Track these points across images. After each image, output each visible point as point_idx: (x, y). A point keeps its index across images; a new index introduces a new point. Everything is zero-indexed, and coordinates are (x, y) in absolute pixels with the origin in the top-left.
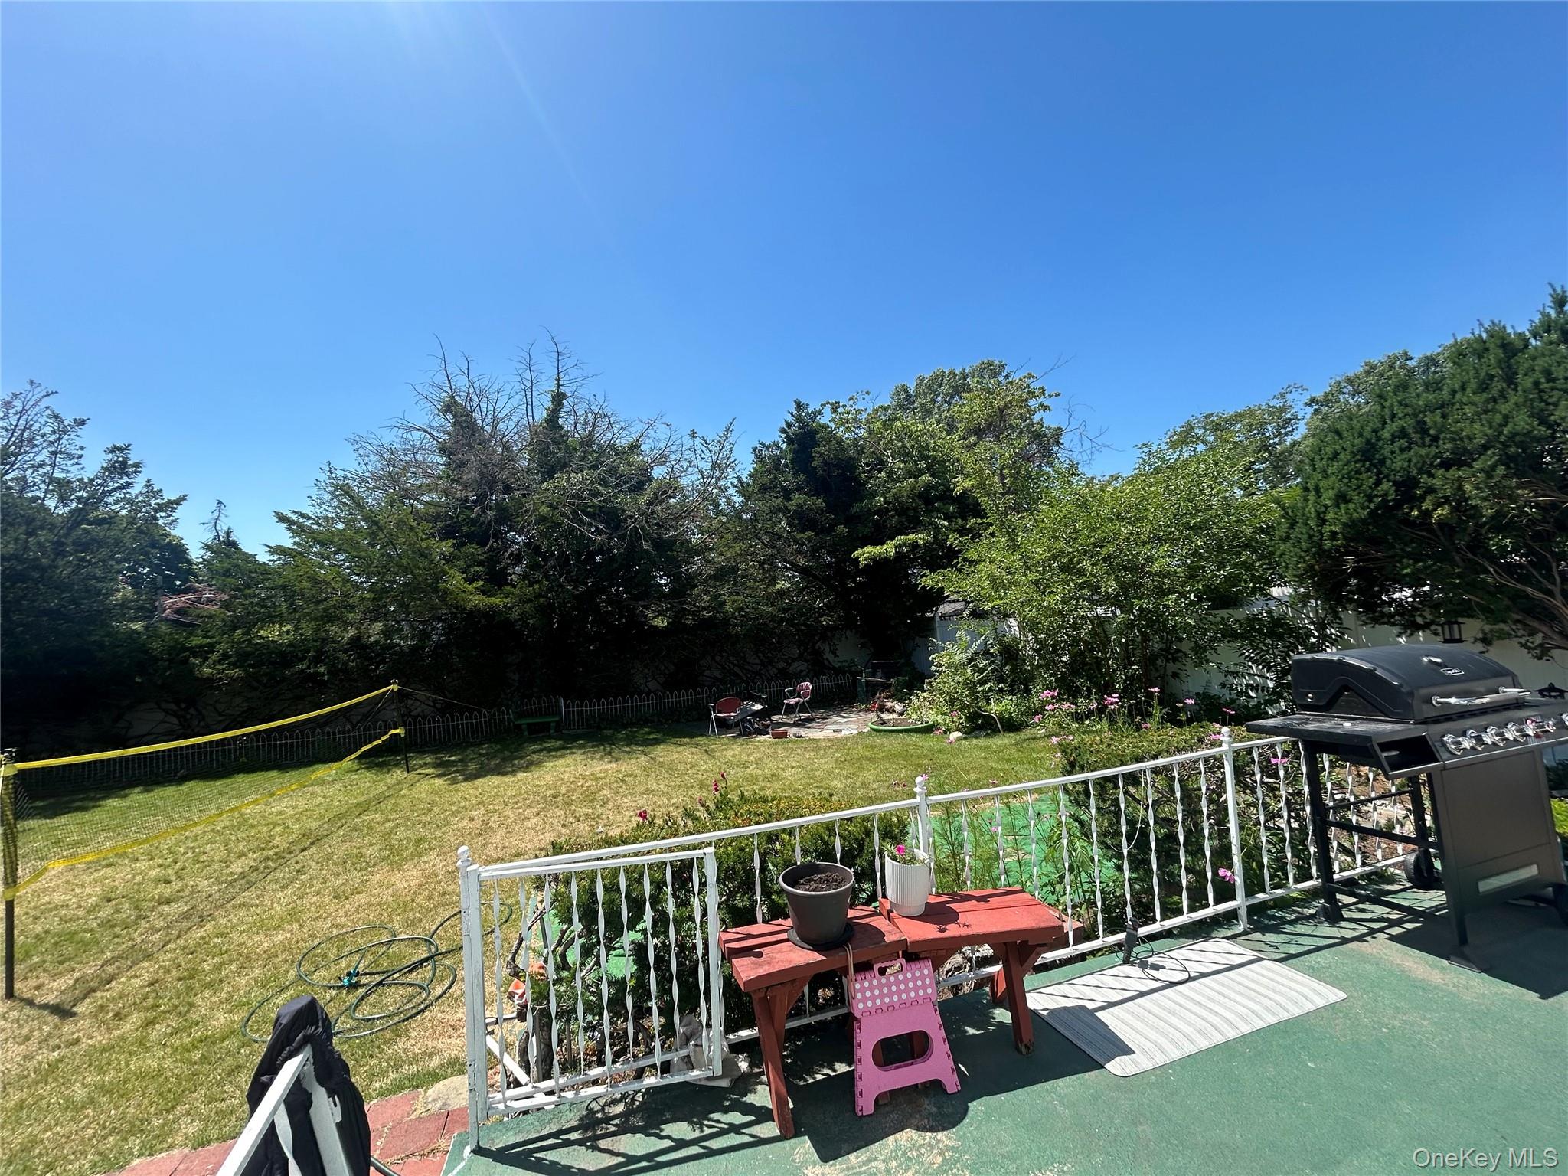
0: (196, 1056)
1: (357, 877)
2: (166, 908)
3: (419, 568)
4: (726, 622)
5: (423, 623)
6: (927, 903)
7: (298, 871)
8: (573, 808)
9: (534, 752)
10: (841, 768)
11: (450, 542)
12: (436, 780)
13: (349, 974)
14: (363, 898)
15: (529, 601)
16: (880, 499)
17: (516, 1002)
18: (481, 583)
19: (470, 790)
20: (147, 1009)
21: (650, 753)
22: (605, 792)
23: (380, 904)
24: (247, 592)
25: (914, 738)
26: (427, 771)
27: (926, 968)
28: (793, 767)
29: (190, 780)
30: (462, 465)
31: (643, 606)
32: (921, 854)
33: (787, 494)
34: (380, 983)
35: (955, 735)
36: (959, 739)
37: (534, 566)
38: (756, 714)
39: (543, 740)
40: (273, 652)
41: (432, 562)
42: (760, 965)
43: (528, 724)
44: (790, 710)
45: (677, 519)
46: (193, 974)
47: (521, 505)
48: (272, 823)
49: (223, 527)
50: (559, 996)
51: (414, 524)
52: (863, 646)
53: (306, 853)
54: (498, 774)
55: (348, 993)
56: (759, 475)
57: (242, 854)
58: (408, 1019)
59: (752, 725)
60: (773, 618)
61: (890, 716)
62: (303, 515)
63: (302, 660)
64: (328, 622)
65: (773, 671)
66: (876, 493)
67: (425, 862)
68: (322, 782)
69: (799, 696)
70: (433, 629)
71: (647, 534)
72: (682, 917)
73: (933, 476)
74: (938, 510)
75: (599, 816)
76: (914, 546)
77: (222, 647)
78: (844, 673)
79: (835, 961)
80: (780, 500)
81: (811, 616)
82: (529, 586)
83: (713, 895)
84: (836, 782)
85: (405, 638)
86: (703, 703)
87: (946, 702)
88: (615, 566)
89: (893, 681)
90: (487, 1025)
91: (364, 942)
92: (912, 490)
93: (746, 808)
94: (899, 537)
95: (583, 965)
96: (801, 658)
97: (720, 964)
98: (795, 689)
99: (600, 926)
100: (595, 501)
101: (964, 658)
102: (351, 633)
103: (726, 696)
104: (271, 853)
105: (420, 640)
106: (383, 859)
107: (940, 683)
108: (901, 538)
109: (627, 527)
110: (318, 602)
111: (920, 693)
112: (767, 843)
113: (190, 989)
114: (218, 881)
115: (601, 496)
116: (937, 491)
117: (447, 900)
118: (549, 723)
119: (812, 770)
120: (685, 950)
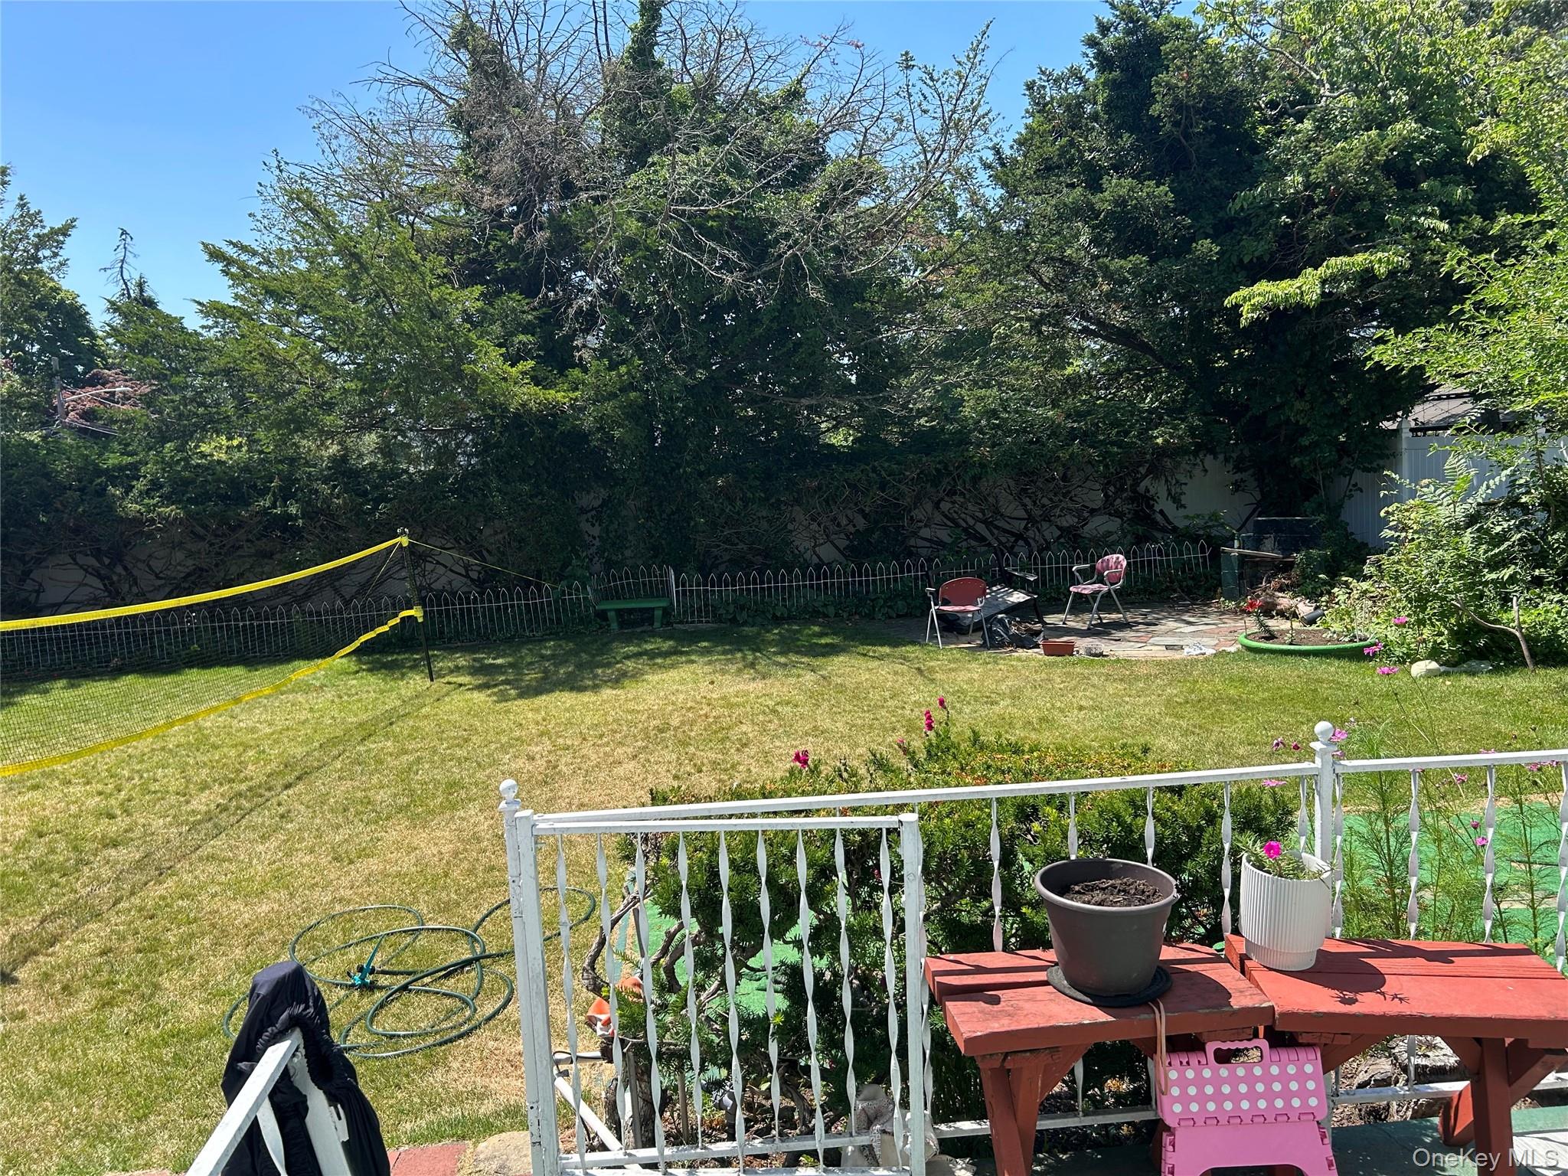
0: (167, 1054)
1: (364, 833)
2: (113, 852)
3: (430, 338)
4: (962, 439)
5: (443, 434)
6: (1320, 952)
7: (282, 816)
8: (692, 750)
9: (628, 657)
10: (1177, 716)
11: (478, 289)
12: (476, 694)
13: (360, 969)
14: (374, 864)
15: (613, 396)
16: (1294, 180)
17: (599, 1032)
18: (531, 363)
19: (528, 711)
20: (102, 985)
21: (820, 668)
22: (744, 728)
23: (398, 875)
24: (175, 379)
25: (1333, 669)
26: (461, 679)
27: (1310, 1064)
28: (1081, 708)
29: (127, 673)
30: (490, 145)
31: (809, 408)
32: (1314, 862)
33: (1093, 179)
34: (405, 988)
35: (1419, 668)
36: (1430, 674)
37: (620, 335)
38: (1014, 610)
39: (641, 638)
40: (219, 480)
41: (449, 327)
42: (995, 1017)
43: (619, 612)
44: (1082, 604)
45: (874, 237)
46: (153, 946)
47: (592, 218)
48: (241, 744)
49: (132, 274)
50: (663, 1028)
51: (417, 258)
52: (1238, 487)
53: (291, 792)
54: (572, 689)
55: (361, 995)
56: (1037, 140)
57: (204, 787)
58: (446, 1042)
59: (1007, 630)
60: (1055, 431)
61: (1285, 625)
62: (244, 249)
63: (263, 493)
64: (296, 430)
65: (1050, 533)
66: (1288, 166)
67: (463, 819)
68: (306, 688)
69: (1101, 581)
70: (458, 446)
71: (817, 270)
72: (862, 926)
73: (1423, 121)
74: (1428, 198)
75: (733, 767)
76: (1367, 277)
77: (149, 469)
78: (1195, 539)
79: (1131, 1026)
80: (1079, 190)
81: (1132, 426)
82: (610, 368)
83: (915, 898)
84: (1163, 740)
85: (414, 460)
86: (916, 585)
87: (1410, 601)
88: (759, 331)
89: (1298, 557)
90: (558, 1062)
91: (378, 927)
92: (1370, 156)
93: (981, 759)
94: (1333, 261)
95: (700, 987)
96: (1108, 508)
97: (925, 1007)
98: (1093, 568)
99: (726, 928)
100: (721, 207)
101: (1460, 513)
102: (334, 449)
103: (958, 575)
104: (244, 787)
105: (439, 464)
106: (400, 810)
107: (1399, 562)
108: (1336, 263)
109: (780, 256)
110: (281, 397)
111: (1354, 583)
112: (1017, 819)
113: (152, 965)
114: (177, 822)
115: (733, 196)
116: (1430, 154)
117: (494, 876)
118: (653, 609)
119: (1119, 715)
120: (868, 985)
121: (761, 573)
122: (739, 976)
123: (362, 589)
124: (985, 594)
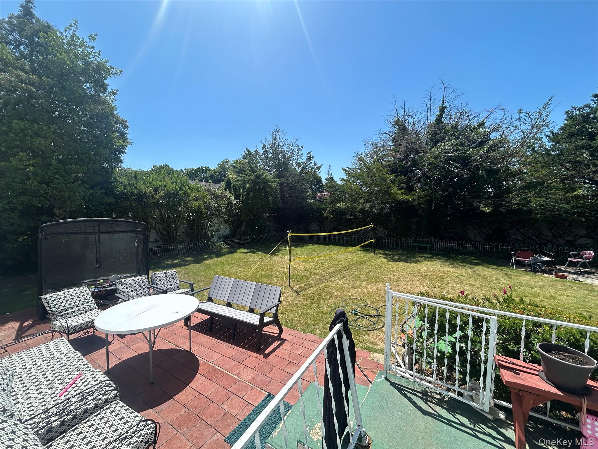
1: (358, 283)
3: (382, 185)
4: (530, 212)
5: (383, 204)
7: (344, 276)
8: (433, 282)
9: (419, 257)
11: (394, 175)
12: (384, 259)
13: (355, 310)
14: (359, 290)
15: (422, 198)
17: (402, 341)
18: (404, 190)
19: (394, 265)
21: (473, 268)
22: (448, 279)
23: (364, 293)
24: (335, 192)
26: (381, 256)
28: (568, 296)
30: (400, 145)
31: (477, 202)
34: (362, 317)
37: (425, 184)
38: (544, 262)
39: (423, 253)
40: (340, 211)
41: (387, 183)
42: (517, 378)
43: (419, 246)
44: (573, 264)
45: (503, 158)
46: (320, 295)
47: (422, 158)
48: (338, 261)
49: (330, 173)
50: (417, 346)
51: (382, 169)
53: (346, 272)
54: (405, 262)
55: (354, 316)
56: (568, 128)
57: (331, 268)
58: (369, 331)
59: (540, 268)
60: (567, 211)
62: (349, 168)
63: (347, 214)
64: (354, 203)
65: (562, 241)
67: (378, 285)
68: (351, 252)
69: (582, 258)
70: (386, 207)
71: (483, 167)
72: (475, 340)
75: (444, 288)
77: (329, 208)
79: (571, 400)
80: (585, 141)
82: (423, 192)
83: (493, 338)
85: (377, 209)
86: (508, 251)
88: (464, 183)
90: (392, 344)
91: (359, 303)
93: (522, 306)
95: (428, 340)
96: (588, 236)
97: (494, 367)
98: (579, 254)
99: (436, 328)
100: (456, 154)
102: (361, 206)
103: (524, 250)
104: (338, 269)
105: (381, 210)
106: (366, 280)
109: (472, 165)
110: (352, 196)
112: (533, 326)
113: (320, 298)
114: (326, 273)
115: (460, 151)
117: (383, 299)
118: (427, 247)
119: (584, 301)
120: (476, 355)
121: (458, 242)
122: (438, 340)
123: (364, 234)
124: (533, 256)
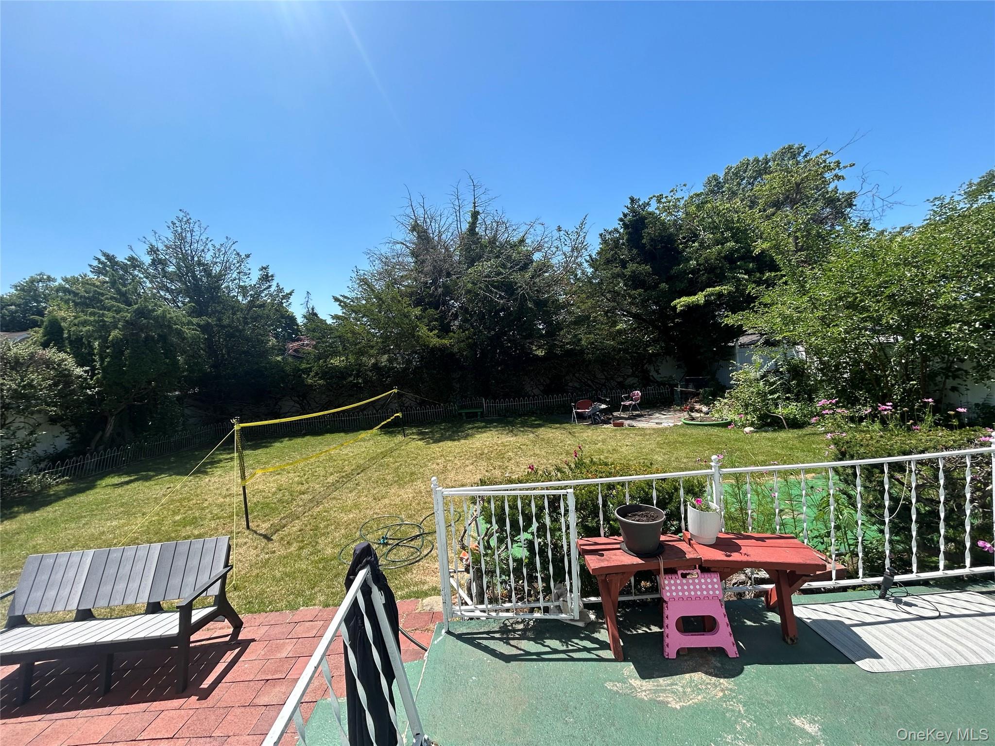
0: (321, 566)
1: (383, 490)
2: (303, 496)
3: (404, 324)
4: (582, 352)
5: (408, 355)
6: (717, 537)
7: (357, 484)
8: (492, 461)
9: (469, 429)
10: (661, 448)
11: (420, 308)
12: (419, 442)
13: (383, 538)
14: (387, 501)
15: (463, 341)
16: (693, 263)
17: (464, 563)
18: (437, 331)
19: (436, 448)
20: (299, 542)
21: (535, 432)
22: (510, 454)
23: (395, 505)
24: (324, 340)
25: (716, 430)
26: (414, 437)
27: (715, 578)
28: (627, 446)
29: (307, 436)
30: (423, 262)
31: (529, 343)
32: (714, 505)
33: (624, 264)
34: (397, 544)
35: (748, 429)
36: (752, 432)
37: (465, 320)
38: (602, 411)
39: (474, 422)
40: (337, 372)
41: (410, 320)
42: (602, 561)
43: (466, 413)
44: (626, 409)
45: (549, 286)
46: (316, 528)
47: (456, 284)
48: (343, 459)
49: (310, 306)
50: (487, 563)
51: (400, 299)
52: (679, 367)
53: (359, 476)
54: (451, 440)
55: (383, 547)
56: (604, 253)
57: (332, 474)
58: (411, 564)
59: (600, 418)
60: (614, 348)
61: (698, 415)
62: (345, 297)
63: (350, 376)
64: (361, 355)
65: (614, 384)
66: (690, 259)
67: (416, 485)
68: (363, 440)
69: (632, 400)
70: (413, 358)
71: (531, 297)
72: (554, 527)
73: (736, 242)
74: (740, 267)
75: (506, 467)
76: (720, 295)
77: (315, 369)
78: (664, 385)
79: (651, 565)
80: (619, 268)
81: (641, 347)
82: (463, 332)
83: (573, 518)
84: (657, 457)
85: (399, 364)
86: (568, 403)
87: (742, 406)
88: (512, 318)
89: (701, 391)
90: (450, 572)
91: (389, 523)
92: (719, 254)
93: (594, 468)
94: (708, 289)
95: (499, 548)
96: (633, 375)
97: (577, 557)
98: (629, 396)
99: (508, 527)
100: (499, 278)
101: (758, 375)
102: (373, 361)
103: (582, 399)
104: (344, 474)
105: (407, 364)
106: (395, 482)
107: (738, 392)
108: (710, 290)
109: (518, 293)
110: (356, 345)
111: (722, 400)
112: (607, 490)
113: (316, 535)
114: (323, 486)
115: (502, 275)
116: (740, 253)
117: (427, 506)
118: (477, 412)
119: (640, 448)
120: (557, 547)
121: (514, 399)
122: (512, 544)
123: (383, 406)
124: (592, 405)
